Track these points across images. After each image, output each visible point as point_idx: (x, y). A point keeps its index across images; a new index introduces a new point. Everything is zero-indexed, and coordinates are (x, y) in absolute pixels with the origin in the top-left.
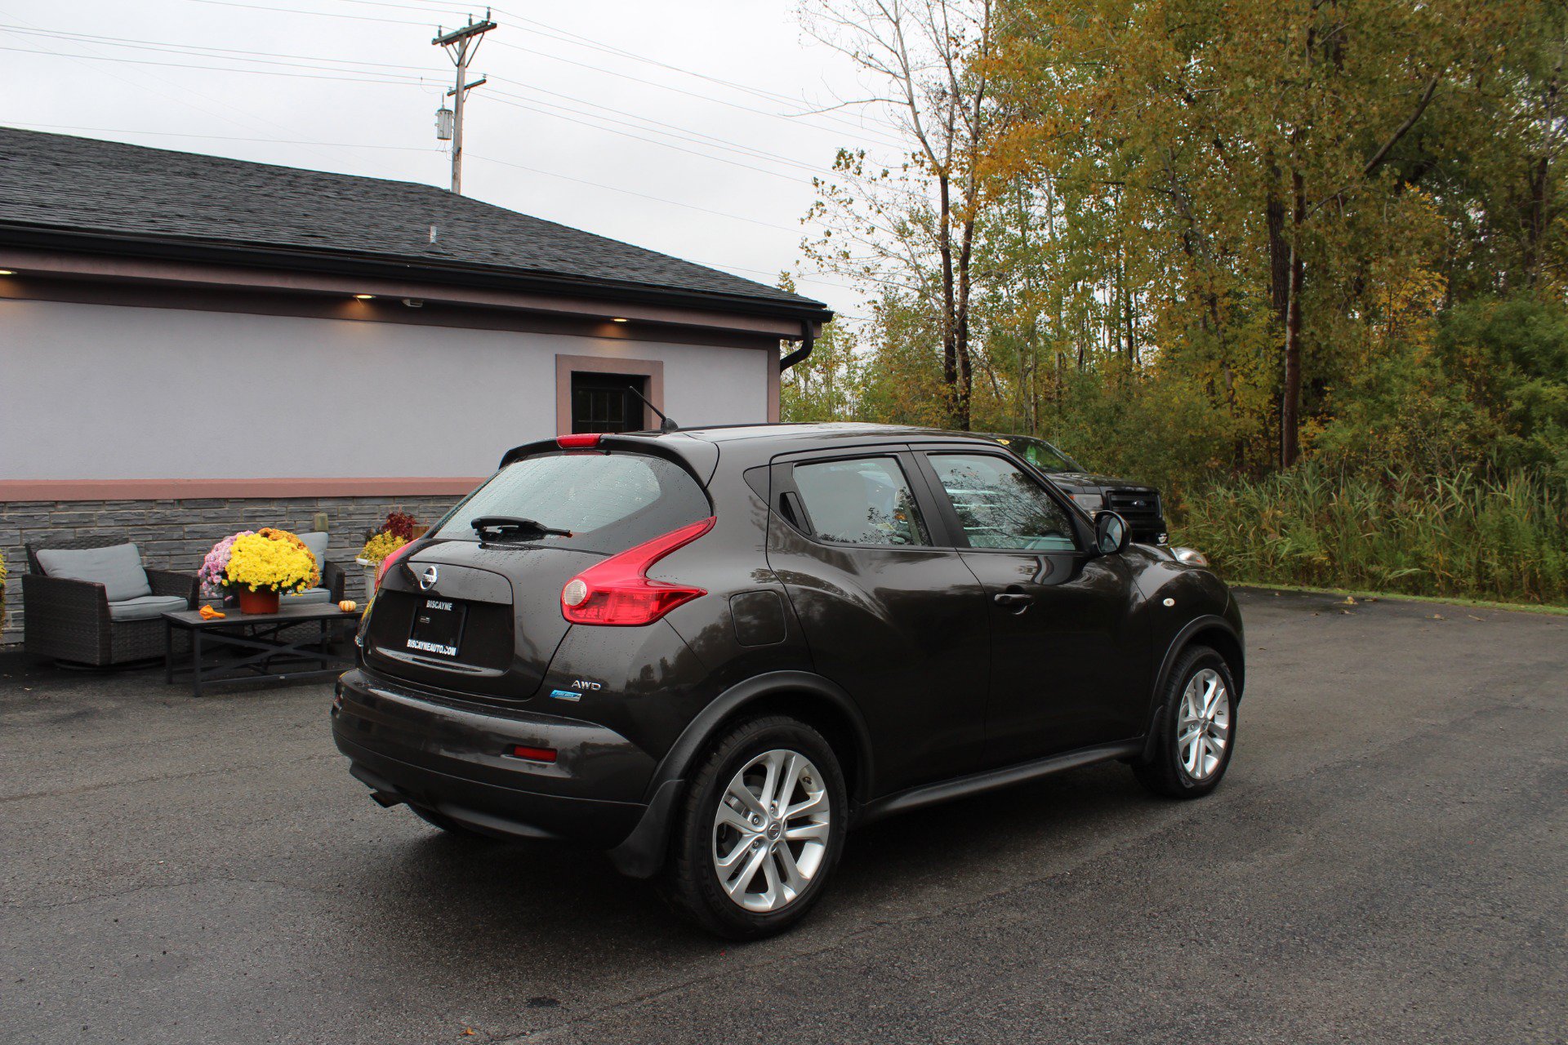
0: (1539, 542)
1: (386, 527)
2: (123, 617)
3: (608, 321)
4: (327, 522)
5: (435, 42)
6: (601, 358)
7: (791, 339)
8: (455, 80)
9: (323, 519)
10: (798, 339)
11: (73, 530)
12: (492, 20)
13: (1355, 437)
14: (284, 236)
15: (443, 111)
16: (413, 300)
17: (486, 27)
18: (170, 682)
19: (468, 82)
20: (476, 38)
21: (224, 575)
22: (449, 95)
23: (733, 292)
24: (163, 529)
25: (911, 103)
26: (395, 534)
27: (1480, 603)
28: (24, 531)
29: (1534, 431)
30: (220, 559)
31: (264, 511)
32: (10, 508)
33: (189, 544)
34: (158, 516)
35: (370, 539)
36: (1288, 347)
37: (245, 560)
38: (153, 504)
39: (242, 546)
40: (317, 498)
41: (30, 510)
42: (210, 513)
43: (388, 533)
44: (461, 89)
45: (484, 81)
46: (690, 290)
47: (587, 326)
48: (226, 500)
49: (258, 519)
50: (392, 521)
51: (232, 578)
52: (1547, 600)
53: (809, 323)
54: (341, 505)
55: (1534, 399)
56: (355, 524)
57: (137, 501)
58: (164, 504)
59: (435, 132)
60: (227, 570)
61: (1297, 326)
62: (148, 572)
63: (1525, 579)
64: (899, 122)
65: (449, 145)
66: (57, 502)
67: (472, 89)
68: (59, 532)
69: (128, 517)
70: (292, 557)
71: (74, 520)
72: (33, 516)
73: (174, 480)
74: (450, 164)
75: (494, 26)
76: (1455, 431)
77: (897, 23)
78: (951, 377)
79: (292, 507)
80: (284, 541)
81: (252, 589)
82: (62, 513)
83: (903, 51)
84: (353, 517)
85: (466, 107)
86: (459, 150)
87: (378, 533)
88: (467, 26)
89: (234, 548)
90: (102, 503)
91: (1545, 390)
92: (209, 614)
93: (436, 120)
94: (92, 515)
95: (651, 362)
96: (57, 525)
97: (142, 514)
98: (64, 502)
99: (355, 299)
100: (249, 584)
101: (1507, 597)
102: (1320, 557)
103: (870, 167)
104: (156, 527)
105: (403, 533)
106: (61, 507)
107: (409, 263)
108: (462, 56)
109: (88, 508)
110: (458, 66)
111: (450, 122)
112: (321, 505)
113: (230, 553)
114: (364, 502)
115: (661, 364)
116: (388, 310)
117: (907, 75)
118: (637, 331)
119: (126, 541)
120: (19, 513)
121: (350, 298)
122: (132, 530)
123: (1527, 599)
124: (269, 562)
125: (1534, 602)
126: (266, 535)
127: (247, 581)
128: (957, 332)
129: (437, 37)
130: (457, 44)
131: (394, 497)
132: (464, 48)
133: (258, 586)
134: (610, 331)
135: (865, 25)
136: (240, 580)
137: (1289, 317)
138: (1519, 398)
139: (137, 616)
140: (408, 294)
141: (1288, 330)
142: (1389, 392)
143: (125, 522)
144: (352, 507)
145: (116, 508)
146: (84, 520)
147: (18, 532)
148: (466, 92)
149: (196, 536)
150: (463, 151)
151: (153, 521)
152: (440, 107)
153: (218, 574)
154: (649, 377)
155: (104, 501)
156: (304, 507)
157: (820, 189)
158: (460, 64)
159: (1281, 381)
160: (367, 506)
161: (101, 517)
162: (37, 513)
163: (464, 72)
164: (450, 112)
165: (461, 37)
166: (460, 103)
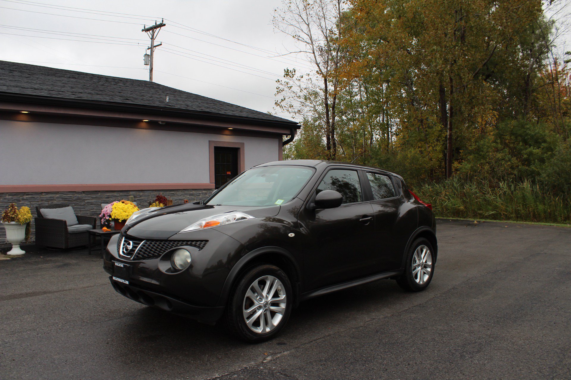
0: (535, 202)
1: (156, 200)
2: (72, 232)
3: (226, 129)
4: (134, 199)
5: (143, 30)
6: (224, 142)
7: (287, 135)
8: (150, 44)
9: (132, 198)
10: (289, 135)
11: (48, 202)
12: (164, 23)
13: (472, 167)
14: (118, 100)
15: (146, 55)
16: (162, 122)
17: (162, 25)
18: (90, 254)
19: (155, 45)
20: (158, 29)
21: (110, 216)
22: (148, 49)
23: (267, 119)
24: (78, 202)
25: (314, 53)
26: (160, 203)
27: (519, 222)
28: (31, 203)
29: (531, 164)
30: (108, 211)
31: (112, 195)
32: (27, 195)
33: (87, 207)
34: (76, 197)
35: (151, 205)
36: (448, 137)
37: (117, 211)
39: (116, 206)
40: (130, 191)
41: (33, 195)
42: (94, 196)
43: (157, 202)
44: (152, 47)
45: (161, 44)
46: (254, 118)
47: (219, 131)
48: (99, 191)
49: (110, 198)
50: (158, 198)
51: (113, 217)
52: (538, 221)
53: (293, 129)
54: (138, 193)
55: (531, 154)
56: (142, 199)
57: (69, 192)
58: (78, 193)
59: (143, 62)
60: (111, 214)
61: (451, 129)
62: (77, 217)
63: (531, 214)
64: (310, 59)
65: (149, 67)
66: (42, 192)
67: (157, 47)
68: (43, 203)
69: (66, 197)
70: (133, 210)
71: (48, 199)
72: (34, 197)
73: (82, 185)
74: (149, 74)
75: (165, 25)
76: (506, 165)
77: (308, 25)
78: (329, 148)
79: (121, 194)
80: (130, 204)
81: (120, 221)
82: (44, 196)
83: (311, 35)
84: (142, 197)
85: (154, 53)
86: (152, 69)
87: (154, 202)
88: (155, 25)
89: (113, 207)
91: (534, 151)
92: (106, 230)
93: (144, 58)
94: (54, 197)
95: (240, 143)
96: (42, 200)
97: (71, 197)
98: (45, 192)
99: (143, 121)
100: (119, 219)
101: (526, 220)
102: (462, 208)
103: (297, 75)
104: (76, 201)
105: (163, 202)
106: (43, 194)
107: (162, 109)
108: (153, 36)
109: (53, 194)
110: (151, 39)
111: (149, 59)
112: (131, 193)
113: (112, 209)
114: (146, 192)
115: (243, 144)
116: (153, 126)
117: (312, 43)
118: (236, 133)
119: (68, 206)
120: (30, 196)
121: (141, 121)
122: (67, 202)
123: (532, 221)
124: (125, 212)
125: (535, 222)
126: (123, 202)
127: (118, 218)
128: (331, 132)
129: (144, 29)
130: (151, 31)
131: (155, 190)
132: (154, 33)
133: (122, 220)
134: (227, 132)
135: (298, 25)
136: (116, 218)
137: (448, 126)
138: (526, 154)
139: (76, 232)
140: (160, 120)
141: (448, 131)
142: (483, 151)
143: (65, 199)
144: (141, 194)
145: (62, 194)
146: (51, 199)
147: (29, 203)
148: (154, 48)
149: (89, 204)
150: (153, 69)
151: (75, 199)
152: (145, 54)
153: (108, 216)
154: (240, 148)
155: (58, 192)
156: (125, 194)
157: (280, 83)
158: (152, 38)
159: (446, 148)
160: (147, 193)
161: (57, 198)
162: (36, 196)
163: (154, 41)
164: (149, 55)
165: (153, 29)
166: (152, 52)
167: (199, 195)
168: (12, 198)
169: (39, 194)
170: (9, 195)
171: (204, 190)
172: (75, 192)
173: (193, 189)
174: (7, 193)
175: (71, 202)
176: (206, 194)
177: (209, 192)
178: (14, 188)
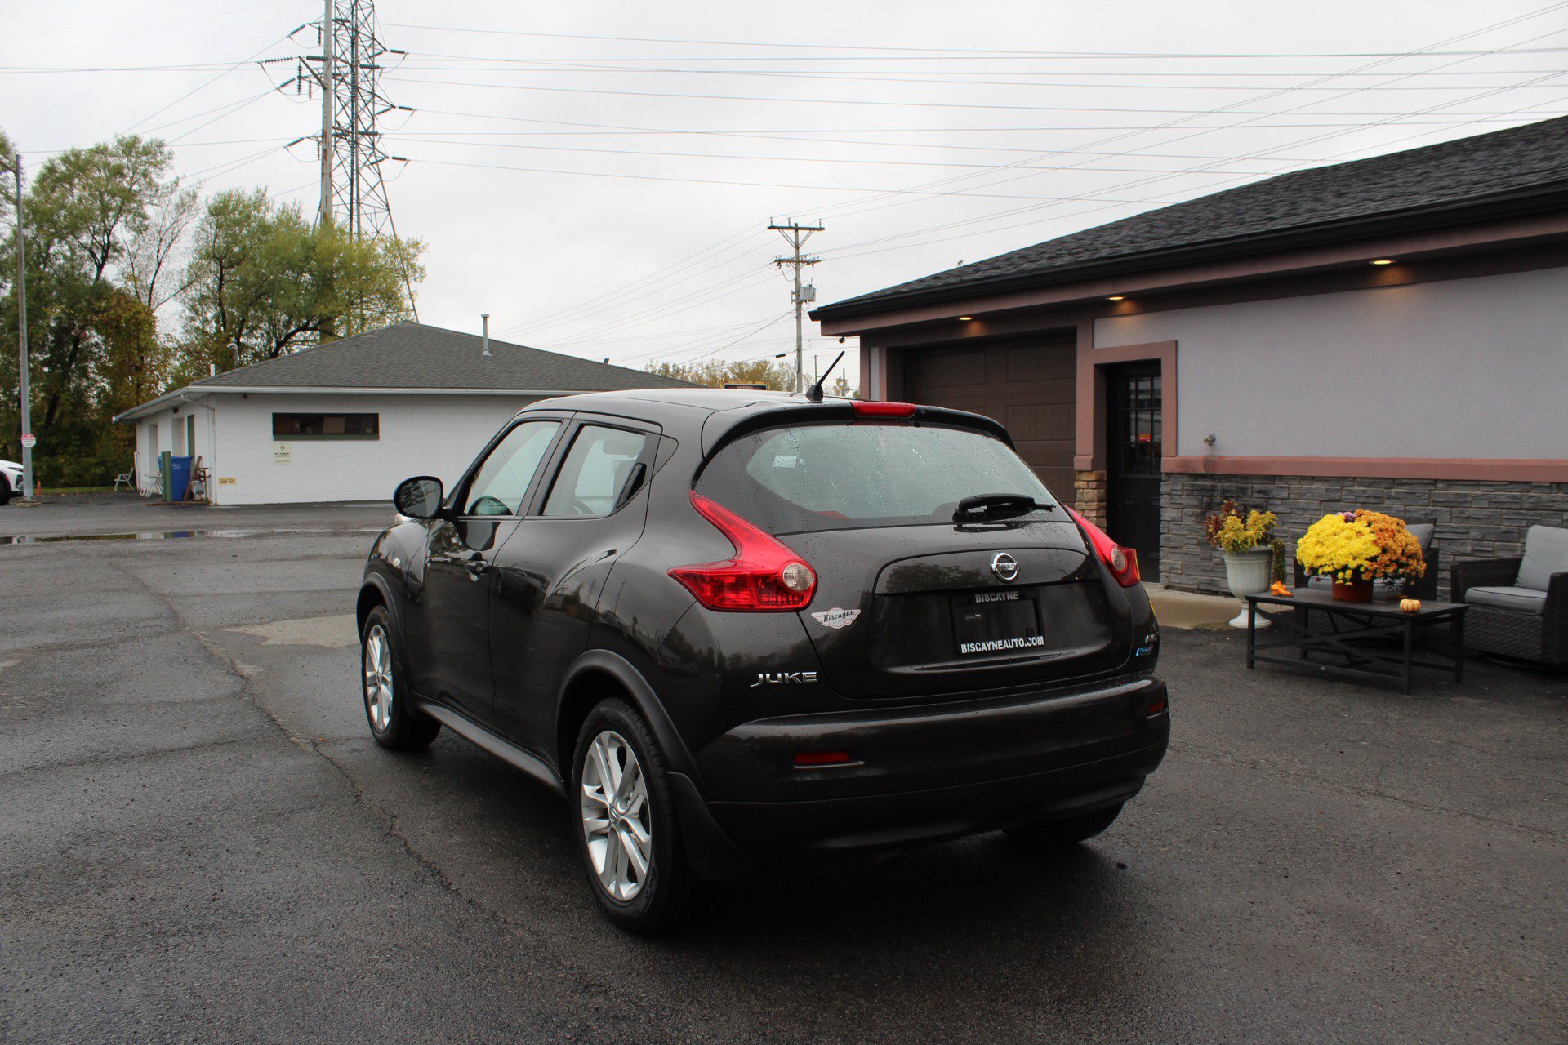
11: (1449, 509)
28: (1407, 508)
32: (1398, 484)
34: (1532, 500)
38: (1528, 487)
41: (1413, 487)
57: (1511, 483)
58: (1539, 487)
68: (1436, 510)
69: (1501, 499)
71: (1450, 500)
72: (1415, 493)
82: (1441, 492)
90: (1476, 483)
94: (1467, 495)
96: (1436, 503)
97: (1515, 497)
98: (1443, 481)
104: (1531, 512)
106: (1440, 485)
109: (1466, 488)
120: (1403, 490)
122: (1506, 514)
143: (1499, 504)
146: (1459, 500)
147: (1402, 508)
151: (1526, 505)
161: (1475, 497)
162: (1419, 490)
168: (1365, 491)
169: (1426, 484)
170: (1360, 485)
172: (1530, 483)
174: (1355, 478)
175: (1514, 514)
178: (1369, 465)
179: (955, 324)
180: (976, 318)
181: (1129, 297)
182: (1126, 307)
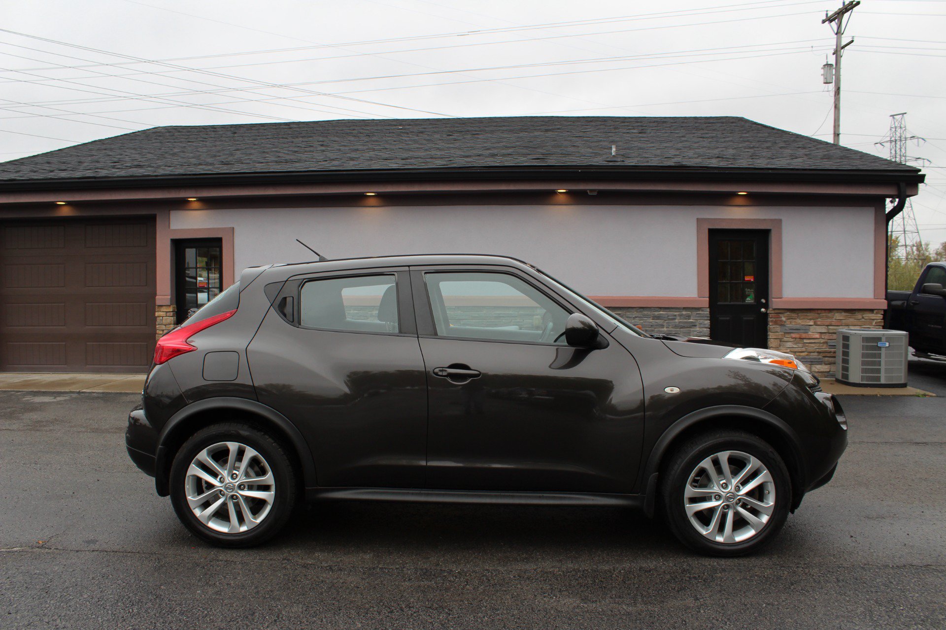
3: (734, 195)
5: (824, 22)
6: (732, 219)
7: (892, 197)
8: (835, 44)
10: (897, 197)
15: (827, 65)
16: (591, 191)
17: (853, 5)
19: (843, 43)
20: (846, 15)
44: (839, 49)
45: (852, 41)
47: (721, 199)
53: (903, 185)
59: (822, 79)
65: (832, 87)
67: (846, 48)
75: (857, 4)
86: (837, 89)
88: (842, 6)
93: (822, 72)
95: (771, 220)
99: (558, 193)
108: (839, 28)
110: (836, 34)
111: (832, 72)
115: (780, 221)
118: (756, 200)
121: (553, 193)
129: (825, 18)
130: (836, 21)
132: (840, 22)
134: (736, 201)
140: (589, 187)
148: (842, 50)
150: (841, 89)
152: (825, 63)
154: (770, 230)
158: (839, 33)
163: (841, 38)
164: (831, 65)
165: (840, 14)
166: (838, 58)
167: (675, 319)
171: (685, 309)
173: (661, 308)
176: (689, 317)
177: (695, 313)
179: (53, 206)
180: (69, 204)
181: (200, 200)
182: (196, 205)
